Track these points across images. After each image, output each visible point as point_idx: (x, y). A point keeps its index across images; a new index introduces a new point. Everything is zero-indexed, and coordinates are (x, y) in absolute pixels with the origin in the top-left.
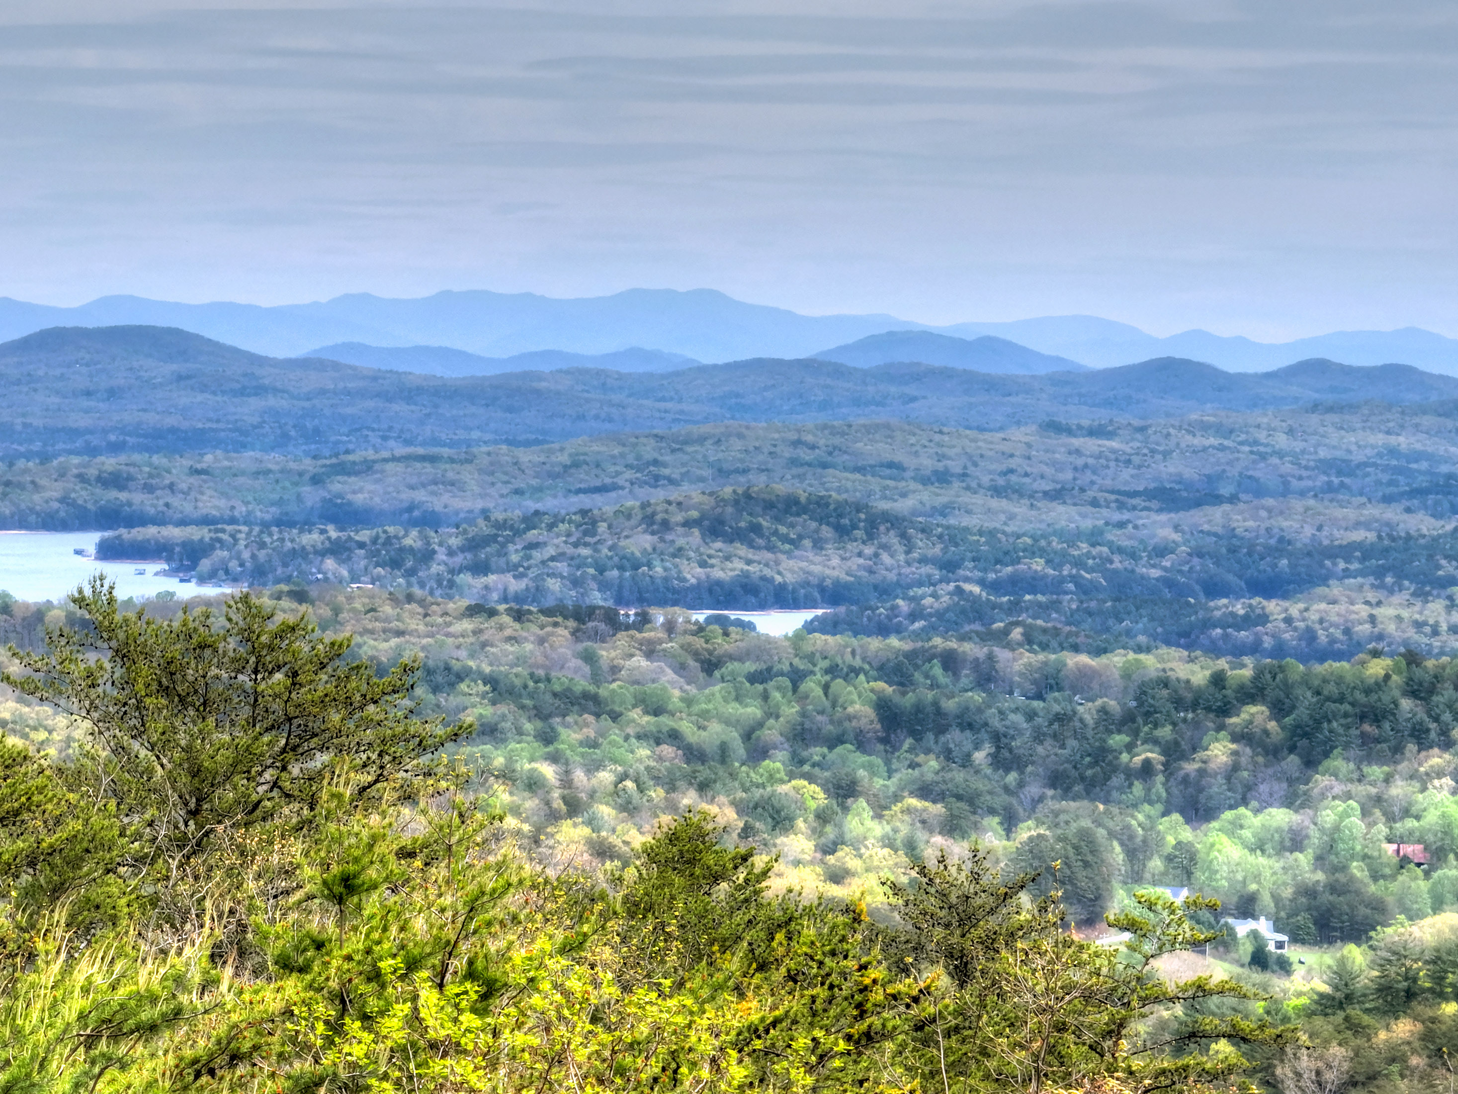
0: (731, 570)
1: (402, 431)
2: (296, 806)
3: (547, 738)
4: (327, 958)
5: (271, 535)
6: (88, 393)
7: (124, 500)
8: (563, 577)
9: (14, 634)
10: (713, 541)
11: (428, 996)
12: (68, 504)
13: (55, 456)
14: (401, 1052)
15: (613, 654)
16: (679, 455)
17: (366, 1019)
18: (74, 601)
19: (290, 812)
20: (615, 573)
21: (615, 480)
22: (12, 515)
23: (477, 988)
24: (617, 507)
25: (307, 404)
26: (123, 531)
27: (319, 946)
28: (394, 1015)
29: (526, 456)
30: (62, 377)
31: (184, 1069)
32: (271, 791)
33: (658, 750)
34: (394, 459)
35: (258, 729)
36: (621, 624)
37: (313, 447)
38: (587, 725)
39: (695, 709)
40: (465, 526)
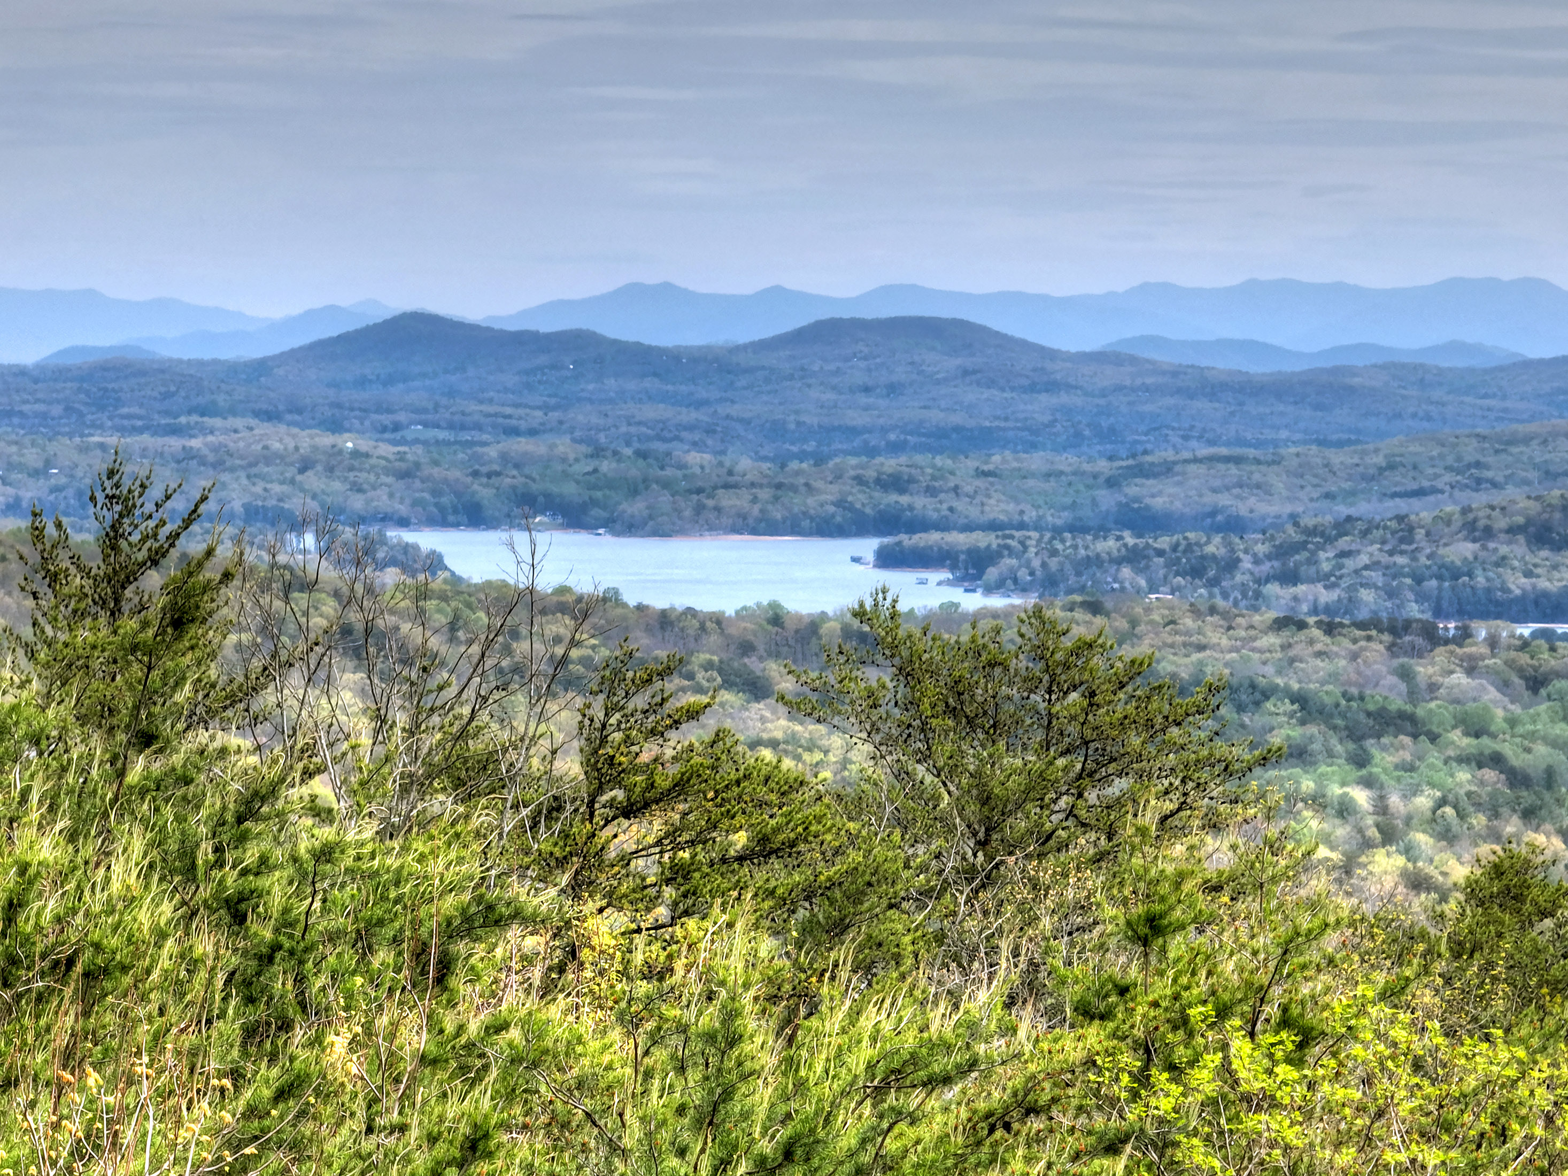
0: (1559, 580)
1: (1204, 430)
2: (1093, 836)
3: (1360, 760)
4: (1131, 1005)
5: (1063, 541)
6: (867, 389)
7: (905, 505)
8: (1377, 588)
9: (786, 648)
10: (1539, 549)
11: (1240, 1045)
12: (844, 508)
13: (830, 457)
14: (1211, 1103)
15: (1431, 670)
16: (1503, 456)
17: (1172, 1067)
18: (855, 615)
19: (1086, 844)
20: (1434, 583)
21: (1433, 483)
22: (784, 520)
23: (1293, 1038)
24: (1436, 513)
25: (1102, 402)
26: (904, 538)
27: (1123, 991)
28: (1205, 1067)
29: (1337, 458)
30: (838, 372)
31: (977, 1122)
32: (1067, 819)
33: (1479, 773)
34: (1196, 460)
35: (1052, 753)
36: (1440, 638)
37: (1108, 447)
38: (1403, 747)
39: (1520, 730)
40: (1271, 531)
